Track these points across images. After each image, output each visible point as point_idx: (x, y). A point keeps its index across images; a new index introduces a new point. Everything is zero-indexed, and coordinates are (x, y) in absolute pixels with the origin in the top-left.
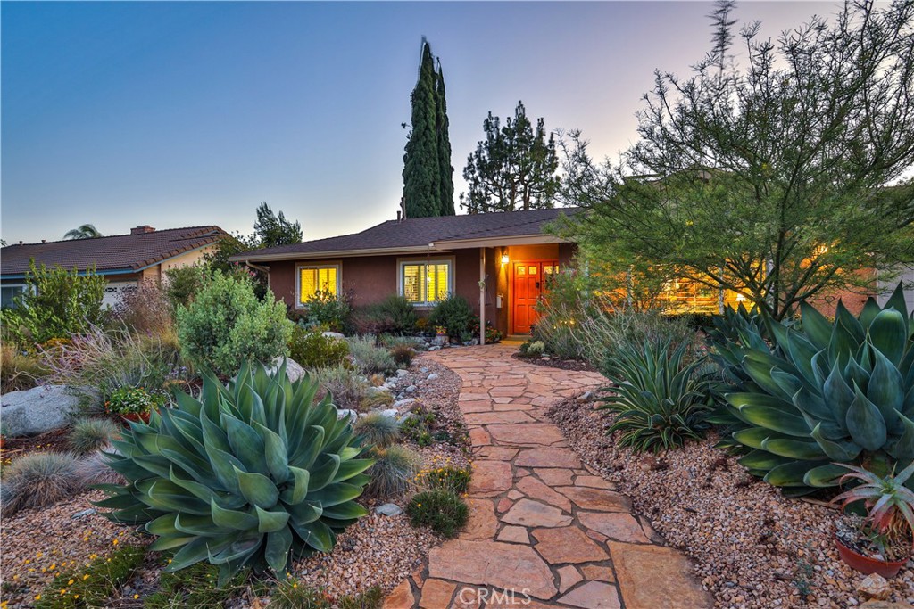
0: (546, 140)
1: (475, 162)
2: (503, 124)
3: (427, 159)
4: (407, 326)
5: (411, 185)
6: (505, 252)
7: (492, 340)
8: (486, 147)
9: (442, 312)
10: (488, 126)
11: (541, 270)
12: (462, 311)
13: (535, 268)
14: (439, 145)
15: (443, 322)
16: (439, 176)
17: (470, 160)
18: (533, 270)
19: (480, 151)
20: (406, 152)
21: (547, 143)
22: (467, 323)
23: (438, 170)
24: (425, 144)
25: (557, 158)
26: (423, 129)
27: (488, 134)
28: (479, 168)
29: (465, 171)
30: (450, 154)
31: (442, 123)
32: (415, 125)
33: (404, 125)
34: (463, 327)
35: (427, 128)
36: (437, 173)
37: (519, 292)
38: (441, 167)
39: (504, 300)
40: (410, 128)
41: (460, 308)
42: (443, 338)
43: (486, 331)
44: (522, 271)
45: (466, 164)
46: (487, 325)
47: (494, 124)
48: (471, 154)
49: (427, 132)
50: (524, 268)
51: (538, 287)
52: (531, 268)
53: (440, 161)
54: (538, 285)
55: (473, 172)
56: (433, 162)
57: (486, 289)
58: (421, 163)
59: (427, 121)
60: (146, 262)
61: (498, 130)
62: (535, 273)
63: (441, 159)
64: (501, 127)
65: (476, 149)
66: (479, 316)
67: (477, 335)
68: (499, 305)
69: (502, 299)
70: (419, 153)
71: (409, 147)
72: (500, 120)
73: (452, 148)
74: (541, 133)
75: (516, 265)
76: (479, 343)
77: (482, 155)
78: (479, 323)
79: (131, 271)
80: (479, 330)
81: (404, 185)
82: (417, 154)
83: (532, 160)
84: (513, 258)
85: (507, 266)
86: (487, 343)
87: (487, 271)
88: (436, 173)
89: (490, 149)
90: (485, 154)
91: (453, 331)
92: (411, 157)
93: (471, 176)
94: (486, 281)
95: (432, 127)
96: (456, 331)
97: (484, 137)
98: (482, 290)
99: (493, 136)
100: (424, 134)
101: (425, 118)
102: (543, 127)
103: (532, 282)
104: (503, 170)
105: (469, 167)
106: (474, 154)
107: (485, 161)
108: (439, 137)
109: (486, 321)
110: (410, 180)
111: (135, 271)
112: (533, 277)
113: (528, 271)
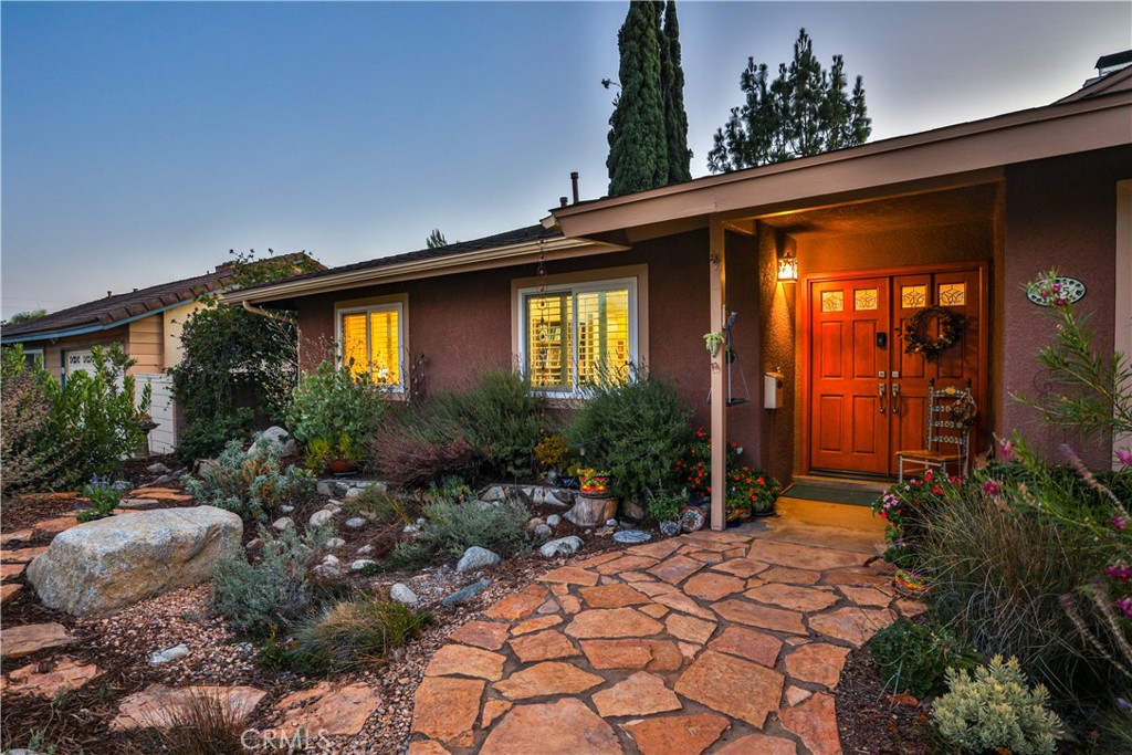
0: (848, 91)
1: (726, 142)
2: (772, 76)
3: (645, 135)
4: (517, 454)
5: (620, 178)
6: (788, 251)
7: (750, 513)
8: (744, 116)
9: (598, 425)
10: (747, 81)
11: (892, 300)
12: (655, 427)
13: (874, 293)
14: (666, 115)
15: (597, 455)
16: (665, 163)
17: (719, 139)
18: (867, 300)
19: (733, 124)
20: (611, 127)
21: (850, 97)
22: (667, 464)
23: (665, 152)
24: (641, 111)
25: (868, 121)
26: (638, 87)
27: (749, 96)
28: (732, 150)
29: (710, 158)
30: (686, 131)
31: (672, 81)
32: (624, 82)
33: (606, 84)
34: (655, 476)
35: (644, 84)
36: (662, 157)
37: (826, 361)
38: (670, 149)
39: (785, 386)
40: (616, 89)
41: (649, 415)
42: (598, 505)
43: (729, 482)
44: (832, 301)
45: (711, 146)
46: (733, 461)
47: (757, 78)
48: (720, 131)
49: (645, 91)
50: (839, 295)
51: (883, 345)
52: (859, 294)
53: (668, 141)
54: (882, 340)
55: (723, 158)
56: (654, 139)
57: (730, 357)
58: (634, 141)
59: (645, 74)
60: (128, 311)
61: (764, 87)
62: (873, 306)
63: (670, 137)
64: (769, 82)
65: (728, 121)
66: (707, 439)
67: (701, 495)
68: (771, 400)
69: (779, 384)
70: (632, 125)
71: (617, 119)
72: (769, 70)
73: (688, 121)
74: (838, 81)
75: (817, 289)
76: (707, 523)
77: (737, 129)
78: (708, 460)
79: (100, 327)
80: (708, 480)
81: (610, 181)
82: (628, 128)
83: (823, 127)
84: (808, 266)
85: (793, 289)
86: (731, 524)
87: (731, 301)
88: (660, 157)
89: (752, 119)
90: (744, 126)
91: (625, 485)
92: (620, 135)
93: (720, 164)
94: (727, 330)
95: (652, 83)
96: (633, 485)
97: (741, 100)
98: (717, 360)
99: (755, 96)
100: (640, 94)
101: (641, 69)
102: (843, 71)
103: (866, 331)
104: (773, 148)
105: (718, 150)
106: (724, 129)
107: (742, 136)
108: (667, 103)
109: (729, 448)
110: (618, 170)
111: (106, 328)
112: (867, 317)
113: (850, 302)
